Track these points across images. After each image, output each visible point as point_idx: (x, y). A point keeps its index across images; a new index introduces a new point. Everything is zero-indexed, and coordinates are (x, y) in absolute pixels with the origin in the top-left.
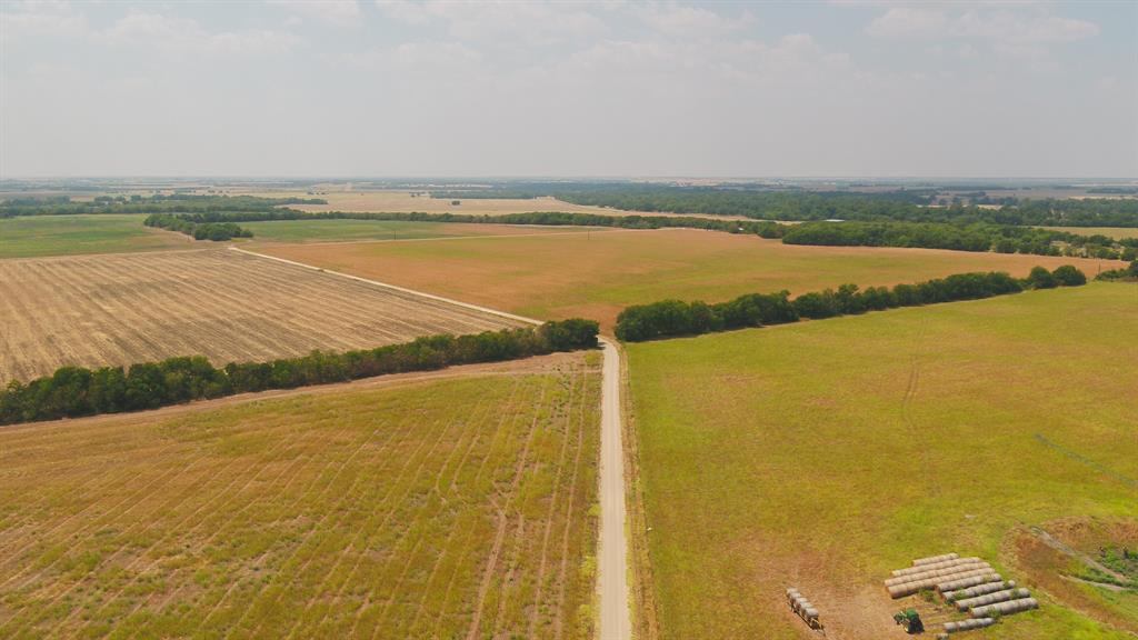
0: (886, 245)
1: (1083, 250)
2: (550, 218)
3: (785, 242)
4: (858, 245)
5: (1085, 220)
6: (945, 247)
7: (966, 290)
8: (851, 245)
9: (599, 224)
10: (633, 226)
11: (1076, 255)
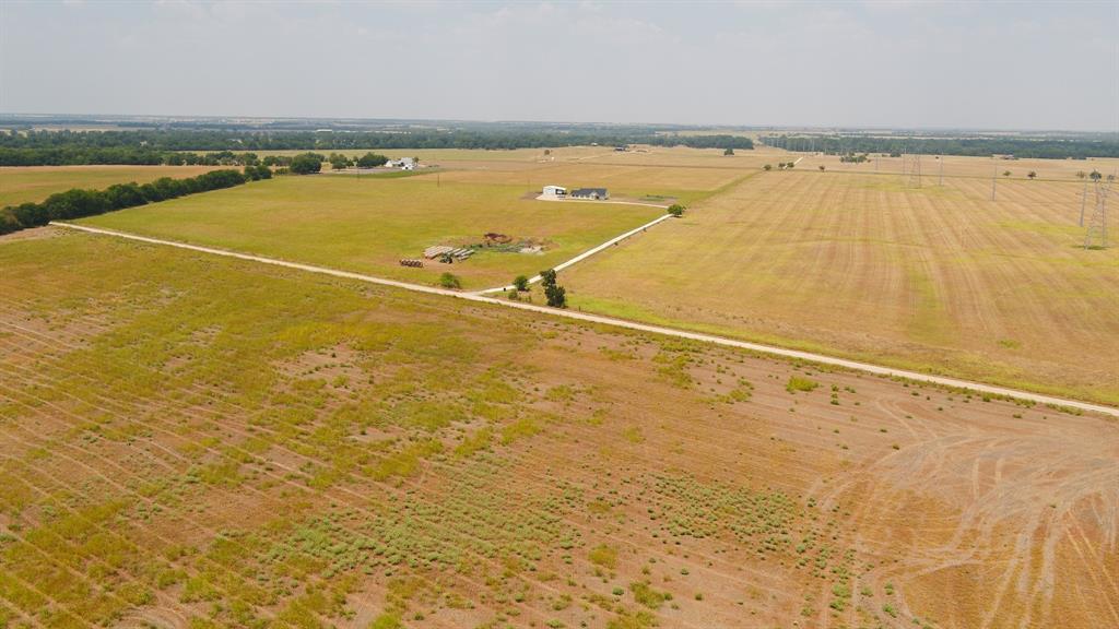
1: (234, 161)
11: (231, 165)
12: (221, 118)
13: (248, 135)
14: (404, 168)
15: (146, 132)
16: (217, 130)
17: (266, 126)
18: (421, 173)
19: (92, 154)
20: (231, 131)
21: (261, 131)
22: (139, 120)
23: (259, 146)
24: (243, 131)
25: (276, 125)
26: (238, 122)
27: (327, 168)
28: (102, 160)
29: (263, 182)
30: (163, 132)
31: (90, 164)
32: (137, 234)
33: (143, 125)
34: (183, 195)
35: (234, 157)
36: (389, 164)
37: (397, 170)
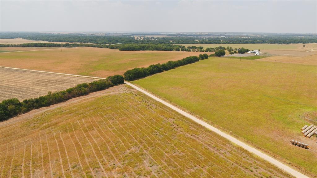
0: (147, 50)
1: (196, 50)
2: (38, 45)
3: (120, 50)
4: (139, 50)
5: (179, 43)
6: (162, 50)
7: (191, 61)
8: (138, 50)
9: (56, 46)
10: (67, 46)
11: (195, 51)
12: (194, 33)
13: (201, 38)
14: (255, 54)
15: (173, 37)
16: (192, 37)
17: (206, 35)
18: (263, 57)
19: (154, 47)
20: (196, 37)
21: (204, 37)
22: (172, 34)
23: (204, 43)
24: (199, 37)
25: (209, 35)
26: (198, 34)
27: (227, 54)
28: (156, 49)
29: (205, 60)
30: (177, 38)
31: (153, 50)
32: (153, 93)
33: (173, 35)
34: (177, 67)
35: (196, 48)
36: (249, 52)
37: (252, 55)
